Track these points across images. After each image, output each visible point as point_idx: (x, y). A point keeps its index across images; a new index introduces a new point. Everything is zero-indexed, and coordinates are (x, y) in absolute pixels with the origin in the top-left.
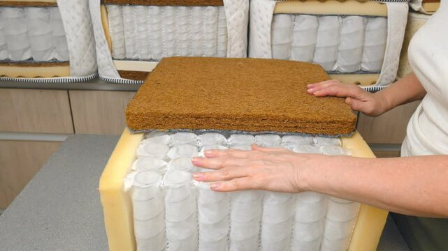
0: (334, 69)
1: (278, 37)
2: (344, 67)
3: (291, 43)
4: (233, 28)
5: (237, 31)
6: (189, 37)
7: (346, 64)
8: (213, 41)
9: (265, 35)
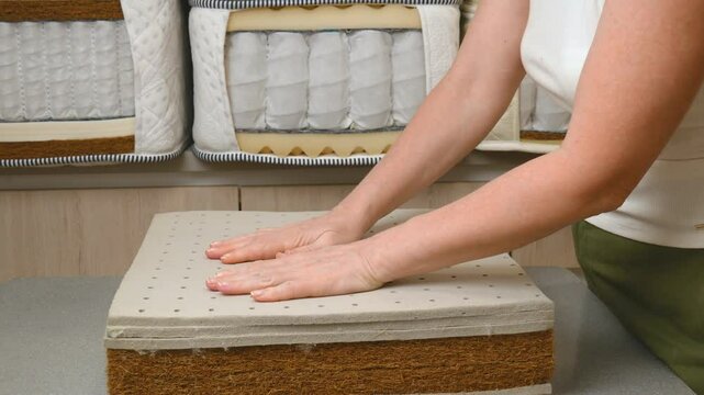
0: (346, 127)
1: (240, 72)
2: (362, 119)
3: (265, 81)
4: (142, 57)
5: (149, 61)
6: (67, 77)
7: (365, 114)
8: (110, 83)
9: (215, 68)
